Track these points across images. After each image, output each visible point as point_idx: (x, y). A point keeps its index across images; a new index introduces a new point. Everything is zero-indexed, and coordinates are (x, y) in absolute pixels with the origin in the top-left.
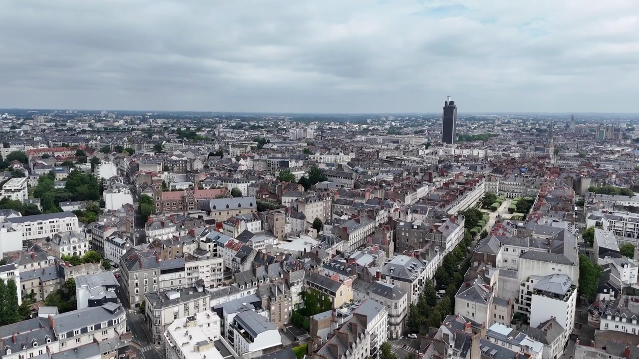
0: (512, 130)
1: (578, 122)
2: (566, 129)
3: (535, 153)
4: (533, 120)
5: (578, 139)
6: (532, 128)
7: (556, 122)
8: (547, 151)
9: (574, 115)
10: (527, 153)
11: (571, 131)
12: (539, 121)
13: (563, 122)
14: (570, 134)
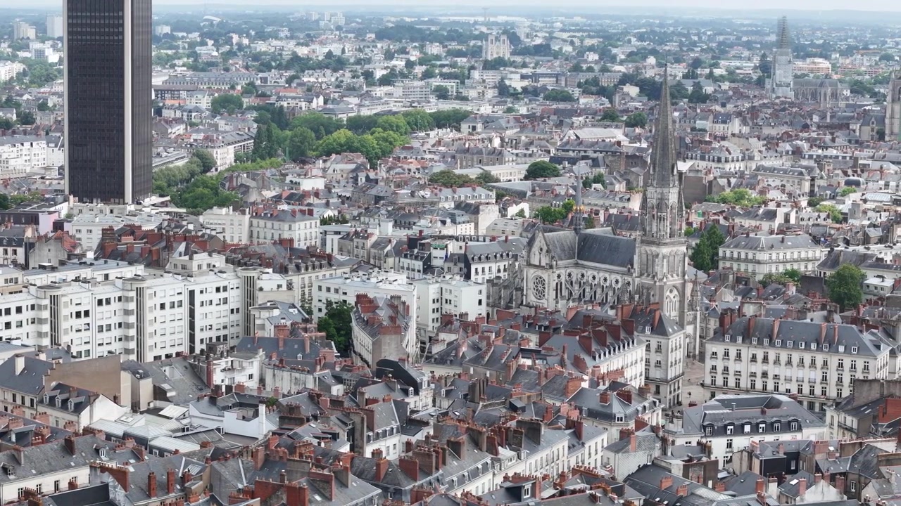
0: (544, 88)
1: (803, 47)
2: (760, 83)
3: (576, 273)
4: (641, 37)
5: (813, 143)
6: (625, 79)
7: (721, 52)
8: (648, 268)
9: (787, 18)
10: (531, 273)
11: (780, 92)
12: (662, 42)
13: (748, 45)
14: (780, 111)
